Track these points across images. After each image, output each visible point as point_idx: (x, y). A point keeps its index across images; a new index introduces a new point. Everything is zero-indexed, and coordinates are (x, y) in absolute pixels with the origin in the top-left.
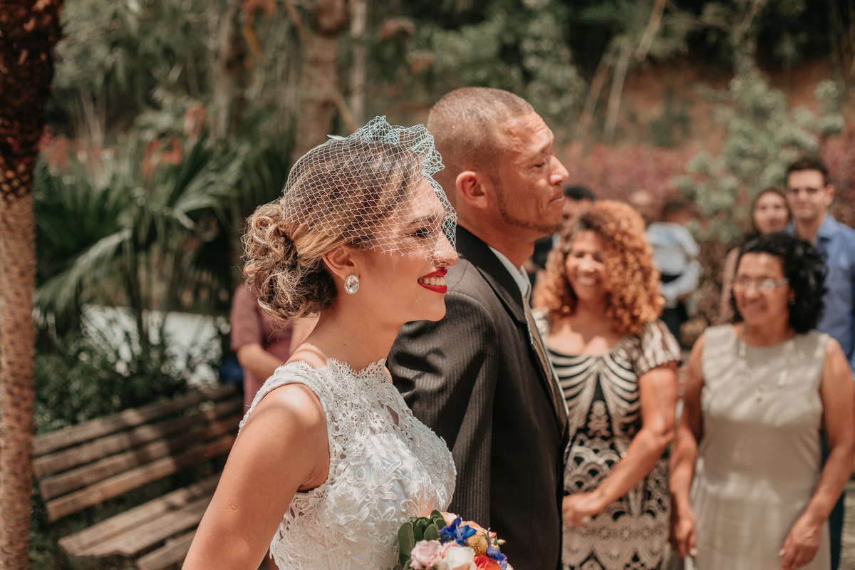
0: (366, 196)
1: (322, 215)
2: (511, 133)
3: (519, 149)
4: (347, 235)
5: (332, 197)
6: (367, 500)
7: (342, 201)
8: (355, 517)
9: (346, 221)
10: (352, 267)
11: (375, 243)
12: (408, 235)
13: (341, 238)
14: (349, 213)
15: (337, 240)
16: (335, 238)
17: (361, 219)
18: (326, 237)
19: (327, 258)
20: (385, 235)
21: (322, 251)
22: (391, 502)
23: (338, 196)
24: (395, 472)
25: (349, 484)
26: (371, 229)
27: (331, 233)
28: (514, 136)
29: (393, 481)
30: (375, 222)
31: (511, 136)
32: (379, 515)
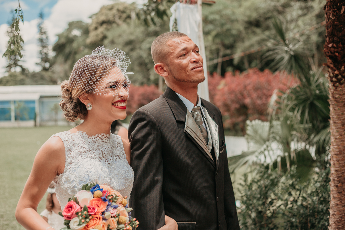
0: (91, 75)
1: (77, 83)
2: (170, 46)
3: (173, 51)
4: (85, 89)
5: (80, 76)
6: (75, 180)
7: (83, 77)
8: (71, 185)
9: (84, 84)
10: (89, 101)
11: (95, 91)
12: (106, 88)
13: (83, 90)
14: (85, 81)
15: (82, 91)
16: (81, 90)
17: (89, 83)
18: (78, 90)
19: (80, 98)
20: (98, 88)
21: (77, 95)
22: (83, 182)
23: (81, 75)
24: (87, 171)
25: (70, 173)
26: (93, 86)
27: (80, 89)
28: (171, 47)
29: (86, 174)
30: (94, 84)
31: (170, 47)
32: (78, 186)
